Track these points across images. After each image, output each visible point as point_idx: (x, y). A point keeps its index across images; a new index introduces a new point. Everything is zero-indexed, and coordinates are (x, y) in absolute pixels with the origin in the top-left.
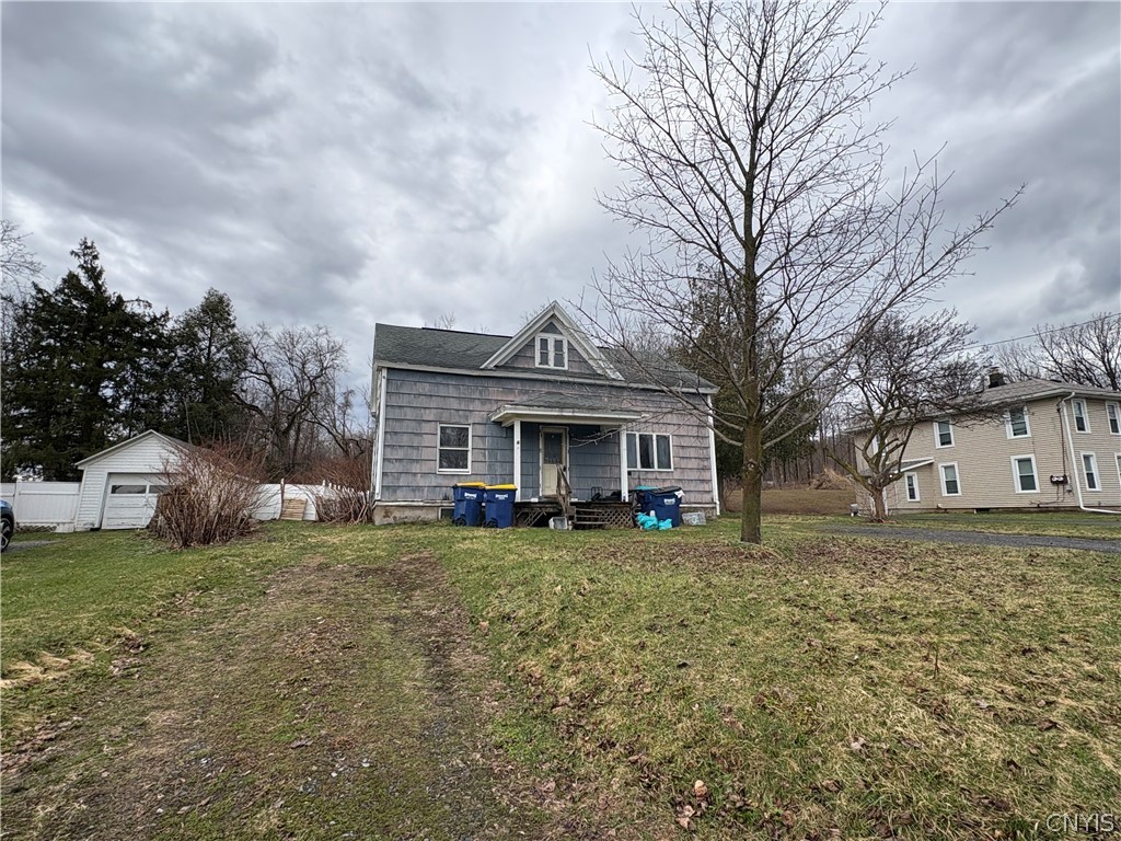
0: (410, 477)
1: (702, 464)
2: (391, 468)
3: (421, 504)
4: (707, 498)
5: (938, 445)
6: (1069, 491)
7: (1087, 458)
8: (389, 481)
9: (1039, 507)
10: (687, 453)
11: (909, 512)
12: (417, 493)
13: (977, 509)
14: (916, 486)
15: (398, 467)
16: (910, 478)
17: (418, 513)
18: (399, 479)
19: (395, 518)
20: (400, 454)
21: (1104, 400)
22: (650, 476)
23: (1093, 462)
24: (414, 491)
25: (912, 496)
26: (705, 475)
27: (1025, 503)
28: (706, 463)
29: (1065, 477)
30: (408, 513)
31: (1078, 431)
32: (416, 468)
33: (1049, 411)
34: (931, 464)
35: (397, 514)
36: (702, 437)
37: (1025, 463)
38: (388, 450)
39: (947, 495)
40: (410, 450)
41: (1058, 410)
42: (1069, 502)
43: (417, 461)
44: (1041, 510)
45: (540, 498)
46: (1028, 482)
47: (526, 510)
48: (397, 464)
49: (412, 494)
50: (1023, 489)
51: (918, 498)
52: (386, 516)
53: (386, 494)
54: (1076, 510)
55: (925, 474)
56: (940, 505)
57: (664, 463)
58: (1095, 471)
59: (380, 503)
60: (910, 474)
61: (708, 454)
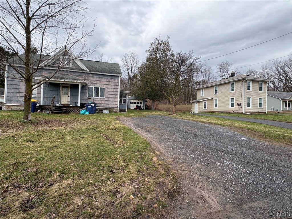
0: (16, 97)
1: (115, 96)
2: (9, 95)
3: (20, 105)
4: (116, 106)
5: (215, 94)
6: (241, 108)
7: (249, 98)
8: (9, 98)
9: (234, 112)
10: (110, 93)
11: (203, 112)
12: (18, 102)
13: (221, 112)
14: (207, 105)
15: (12, 94)
16: (205, 103)
17: (19, 107)
18: (12, 98)
19: (11, 109)
20: (13, 91)
21: (259, 81)
22: (97, 99)
23: (251, 99)
24: (17, 101)
25: (205, 108)
26: (116, 100)
27: (231, 111)
28: (116, 96)
29: (241, 103)
30: (16, 107)
31: (247, 90)
32: (18, 95)
33: (239, 84)
34: (212, 99)
35: (12, 108)
36: (116, 89)
37: (233, 99)
38: (9, 89)
39: (215, 108)
40: (16, 90)
41: (242, 84)
42: (240, 111)
43: (18, 93)
44: (234, 113)
45: (59, 105)
46: (232, 105)
47: (43, 108)
48: (12, 93)
49: (17, 102)
50: (231, 107)
51: (207, 108)
52: (8, 108)
53: (8, 102)
54: (242, 113)
55: (210, 102)
56: (213, 110)
57: (102, 95)
58: (251, 102)
59: (6, 104)
60: (205, 101)
61: (118, 93)
